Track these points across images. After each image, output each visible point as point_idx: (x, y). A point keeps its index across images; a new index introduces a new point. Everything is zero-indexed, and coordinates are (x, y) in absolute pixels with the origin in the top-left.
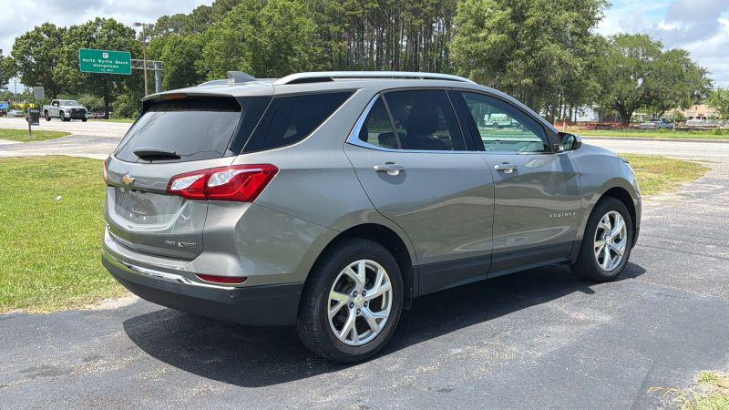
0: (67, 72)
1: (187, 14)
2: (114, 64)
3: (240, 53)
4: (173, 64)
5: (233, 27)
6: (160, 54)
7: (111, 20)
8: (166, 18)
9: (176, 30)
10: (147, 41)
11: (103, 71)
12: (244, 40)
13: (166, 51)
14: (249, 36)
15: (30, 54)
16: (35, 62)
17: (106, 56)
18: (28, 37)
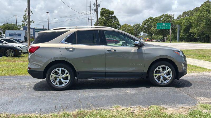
0: (154, 29)
1: (192, 10)
2: (166, 26)
3: (201, 21)
4: (185, 25)
5: (200, 13)
6: (182, 23)
7: (167, 14)
8: (185, 12)
9: (188, 16)
10: (179, 19)
11: (163, 29)
12: (203, 17)
13: (184, 22)
14: (205, 15)
15: (146, 25)
16: (147, 27)
17: (164, 24)
18: (146, 21)
